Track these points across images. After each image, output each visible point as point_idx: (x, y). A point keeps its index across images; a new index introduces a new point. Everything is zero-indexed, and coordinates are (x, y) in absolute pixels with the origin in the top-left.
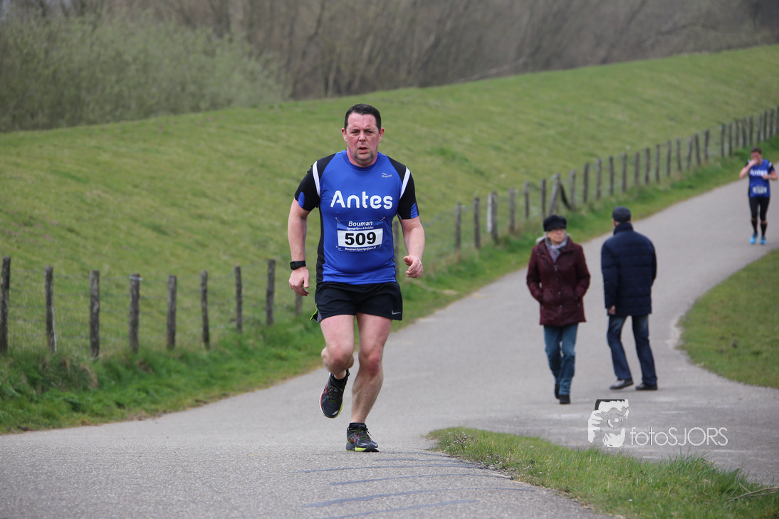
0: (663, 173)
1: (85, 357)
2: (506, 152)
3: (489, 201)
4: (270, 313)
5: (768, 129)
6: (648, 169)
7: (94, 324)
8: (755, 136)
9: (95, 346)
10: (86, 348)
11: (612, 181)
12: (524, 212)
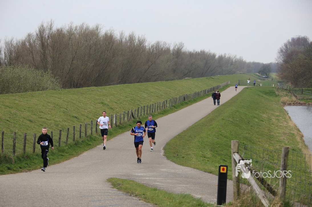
0: (156, 110)
1: (12, 155)
2: (118, 103)
3: (115, 116)
4: (59, 143)
5: (180, 100)
6: (153, 109)
7: (14, 146)
8: (177, 102)
9: (14, 152)
10: (12, 152)
11: (144, 111)
12: (123, 119)
